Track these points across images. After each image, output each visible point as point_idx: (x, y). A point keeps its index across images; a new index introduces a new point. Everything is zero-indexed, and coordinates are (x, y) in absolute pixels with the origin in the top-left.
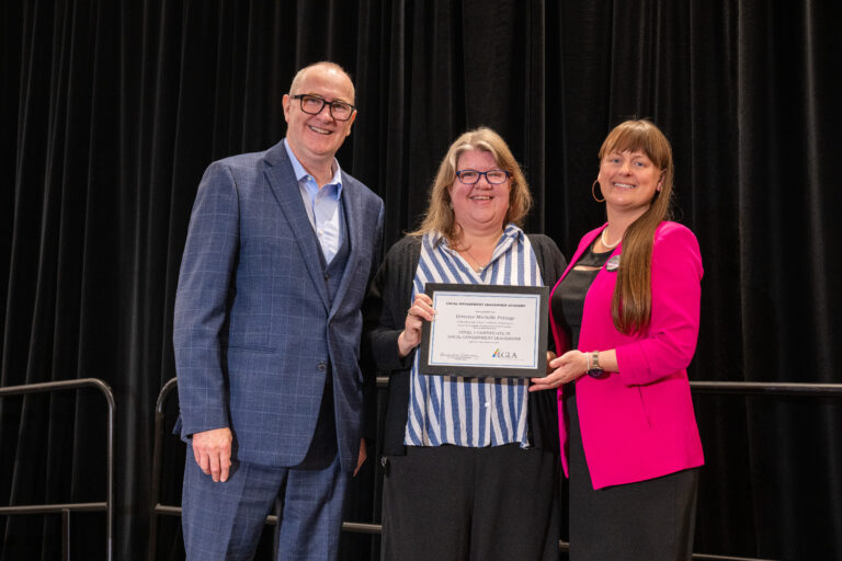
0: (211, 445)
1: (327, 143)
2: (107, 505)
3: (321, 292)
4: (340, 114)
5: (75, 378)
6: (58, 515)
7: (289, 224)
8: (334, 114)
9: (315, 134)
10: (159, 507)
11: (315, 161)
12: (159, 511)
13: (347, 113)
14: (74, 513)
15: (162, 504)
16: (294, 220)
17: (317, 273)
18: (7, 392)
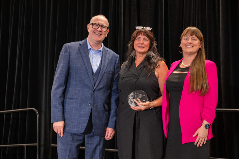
0: (58, 126)
1: (99, 38)
2: (37, 144)
3: (92, 82)
4: (104, 30)
5: (26, 108)
6: (23, 147)
7: (84, 62)
8: (102, 29)
9: (96, 35)
10: (52, 145)
11: (96, 43)
12: (52, 146)
13: (106, 29)
14: (27, 146)
15: (53, 144)
16: (85, 61)
17: (91, 76)
18: (6, 112)
